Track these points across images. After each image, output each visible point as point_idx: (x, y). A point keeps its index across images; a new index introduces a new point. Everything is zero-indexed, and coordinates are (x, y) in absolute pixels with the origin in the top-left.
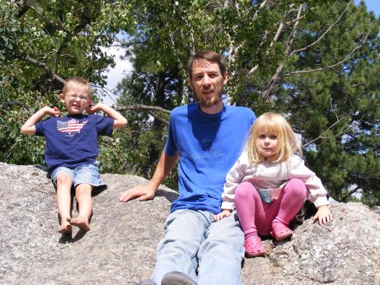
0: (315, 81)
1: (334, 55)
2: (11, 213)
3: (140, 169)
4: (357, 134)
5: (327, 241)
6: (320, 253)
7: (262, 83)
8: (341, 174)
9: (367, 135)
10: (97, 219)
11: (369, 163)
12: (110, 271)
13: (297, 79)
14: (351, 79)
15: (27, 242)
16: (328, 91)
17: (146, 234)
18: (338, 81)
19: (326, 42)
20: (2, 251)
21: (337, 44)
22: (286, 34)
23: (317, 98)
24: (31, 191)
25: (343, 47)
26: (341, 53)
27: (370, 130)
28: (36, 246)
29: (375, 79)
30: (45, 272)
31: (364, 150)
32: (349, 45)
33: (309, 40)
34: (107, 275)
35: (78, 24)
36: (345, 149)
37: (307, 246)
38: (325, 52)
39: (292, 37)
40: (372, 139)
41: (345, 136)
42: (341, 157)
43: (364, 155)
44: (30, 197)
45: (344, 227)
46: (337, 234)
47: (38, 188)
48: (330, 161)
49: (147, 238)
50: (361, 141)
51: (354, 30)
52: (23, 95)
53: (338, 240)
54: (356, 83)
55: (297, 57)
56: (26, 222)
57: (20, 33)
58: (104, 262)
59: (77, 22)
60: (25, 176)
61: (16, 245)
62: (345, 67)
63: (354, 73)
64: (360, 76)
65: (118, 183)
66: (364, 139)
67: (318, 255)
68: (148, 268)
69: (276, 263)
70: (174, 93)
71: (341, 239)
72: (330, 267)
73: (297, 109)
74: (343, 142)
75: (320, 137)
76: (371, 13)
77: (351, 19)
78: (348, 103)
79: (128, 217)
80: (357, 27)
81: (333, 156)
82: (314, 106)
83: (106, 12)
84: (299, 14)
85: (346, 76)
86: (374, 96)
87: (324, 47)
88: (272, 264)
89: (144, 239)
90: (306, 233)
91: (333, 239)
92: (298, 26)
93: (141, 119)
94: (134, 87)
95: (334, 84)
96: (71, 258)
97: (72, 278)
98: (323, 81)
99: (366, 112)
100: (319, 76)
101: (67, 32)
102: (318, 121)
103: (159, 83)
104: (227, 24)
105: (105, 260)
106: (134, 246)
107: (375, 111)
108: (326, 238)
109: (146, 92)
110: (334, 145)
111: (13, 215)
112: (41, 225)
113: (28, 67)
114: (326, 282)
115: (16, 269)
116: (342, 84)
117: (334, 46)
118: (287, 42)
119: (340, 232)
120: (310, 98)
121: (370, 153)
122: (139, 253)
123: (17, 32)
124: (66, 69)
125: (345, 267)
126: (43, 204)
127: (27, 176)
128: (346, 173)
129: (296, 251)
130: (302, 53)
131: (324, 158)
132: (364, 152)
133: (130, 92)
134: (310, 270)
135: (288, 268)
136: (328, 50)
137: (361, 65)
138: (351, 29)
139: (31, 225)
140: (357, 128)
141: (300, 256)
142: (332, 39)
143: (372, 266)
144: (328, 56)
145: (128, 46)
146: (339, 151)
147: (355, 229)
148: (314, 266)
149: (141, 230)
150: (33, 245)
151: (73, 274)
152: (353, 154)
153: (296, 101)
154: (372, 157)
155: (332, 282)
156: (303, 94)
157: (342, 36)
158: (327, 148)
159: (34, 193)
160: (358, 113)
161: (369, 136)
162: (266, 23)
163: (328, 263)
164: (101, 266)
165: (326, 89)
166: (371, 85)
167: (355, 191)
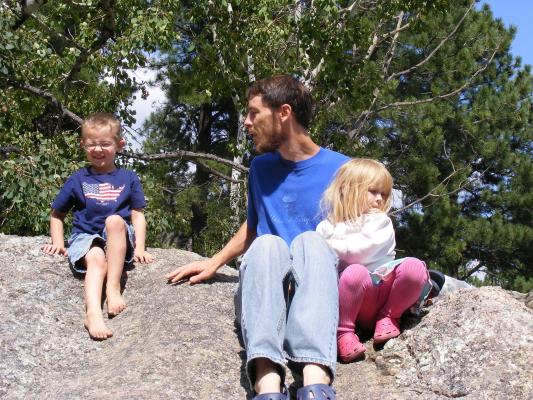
0: (422, 115)
1: (447, 81)
2: (14, 304)
3: (176, 240)
4: (479, 190)
5: (455, 340)
6: (446, 356)
7: (348, 119)
8: (458, 245)
9: (493, 192)
10: (134, 311)
11: (495, 231)
12: (157, 383)
13: (397, 113)
14: (471, 114)
15: (38, 344)
16: (439, 130)
17: (204, 332)
18: (452, 116)
19: (437, 62)
20: (4, 357)
21: (452, 64)
22: (381, 51)
23: (425, 141)
24: (42, 272)
25: (460, 69)
26: (458, 77)
27: (496, 184)
28: (51, 349)
29: (505, 114)
30: (66, 385)
31: (489, 211)
32: (469, 66)
33: (413, 59)
34: (153, 389)
35: (96, 39)
36: (462, 211)
37: (427, 347)
38: (436, 75)
39: (390, 55)
40: (500, 197)
41: (462, 193)
42: (458, 222)
43: (489, 219)
44: (40, 281)
45: (479, 320)
46: (468, 330)
47: (51, 269)
48: (443, 228)
49: (206, 338)
50: (484, 199)
51: (475, 45)
52: (17, 137)
53: (470, 338)
54: (478, 118)
55: (396, 83)
56: (35, 316)
57: (17, 52)
58: (148, 371)
59: (95, 36)
60: (32, 252)
61: (24, 348)
62: (462, 97)
63: (475, 105)
64: (484, 109)
65: (162, 261)
66: (489, 197)
67: (442, 359)
68: (208, 378)
69: (384, 370)
70: (224, 133)
71: (474, 336)
72: (460, 375)
73: (396, 156)
74: (460, 200)
75: (430, 194)
76: (499, 21)
77: (472, 29)
78: (467, 146)
79: (178, 308)
80: (480, 40)
81: (447, 221)
82: (420, 151)
83: (138, 23)
84: (400, 23)
85: (465, 108)
86: (502, 137)
87: (434, 69)
88: (379, 372)
89: (201, 338)
90: (425, 329)
91: (463, 337)
92: (397, 39)
93: (178, 170)
94: (168, 125)
95: (448, 120)
96: (100, 365)
97: (105, 393)
98: (433, 116)
99: (492, 159)
100: (428, 109)
101: (82, 49)
102: (426, 172)
103: (204, 120)
104: (306, 39)
105: (149, 367)
106: (188, 348)
107: (504, 157)
108: (453, 336)
109: (184, 131)
110: (447, 205)
111: (17, 306)
112: (57, 320)
113: (27, 99)
114: (455, 396)
115: (24, 381)
116: (459, 120)
117: (448, 68)
118: (382, 62)
119: (473, 328)
120: (414, 141)
121: (497, 216)
122: (196, 357)
123: (13, 50)
124: (80, 101)
125: (482, 375)
126: (58, 290)
127: (35, 252)
128: (464, 245)
129: (412, 354)
130: (403, 78)
131: (434, 223)
132: (489, 215)
133: (161, 132)
134: (433, 380)
135: (402, 376)
136: (439, 73)
137: (484, 93)
138: (471, 44)
139: (42, 320)
140: (479, 181)
141: (418, 361)
142: (445, 58)
143: (518, 373)
144: (440, 81)
145: (159, 67)
146: (455, 214)
147: (493, 323)
148: (439, 374)
149: (197, 326)
150: (47, 347)
151: (106, 387)
152: (474, 218)
153: (395, 143)
154: (499, 222)
155: (464, 395)
156: (404, 135)
157: (459, 54)
158: (439, 210)
159: (45, 276)
160: (480, 160)
161: (496, 192)
162: (358, 37)
163: (457, 370)
164: (144, 376)
165: (437, 127)
166: (500, 121)
167: (477, 269)
